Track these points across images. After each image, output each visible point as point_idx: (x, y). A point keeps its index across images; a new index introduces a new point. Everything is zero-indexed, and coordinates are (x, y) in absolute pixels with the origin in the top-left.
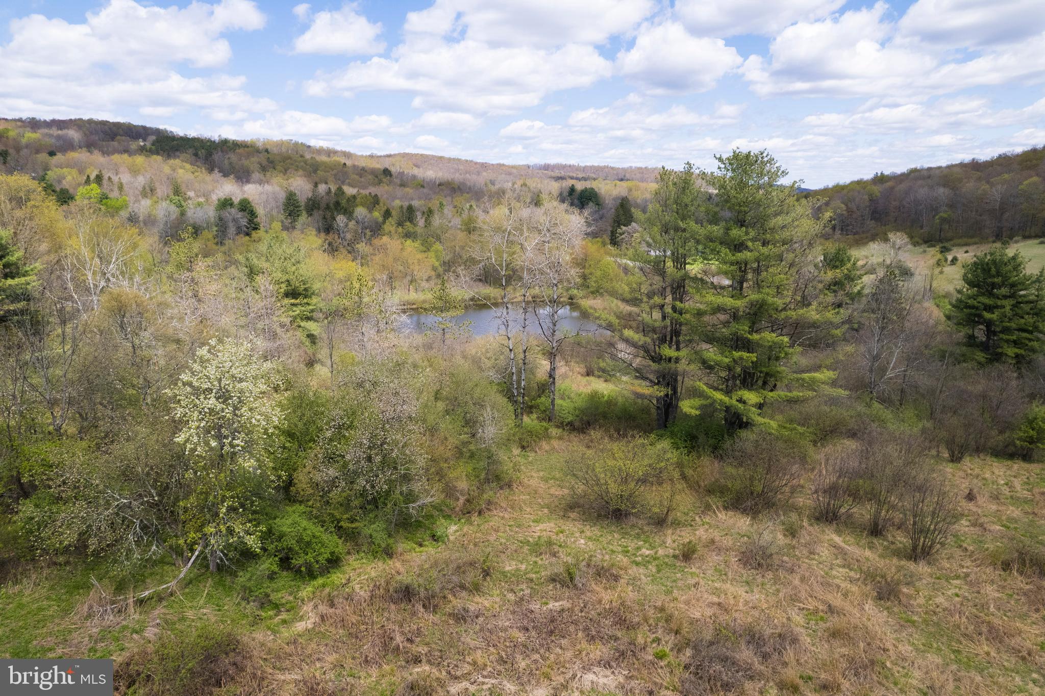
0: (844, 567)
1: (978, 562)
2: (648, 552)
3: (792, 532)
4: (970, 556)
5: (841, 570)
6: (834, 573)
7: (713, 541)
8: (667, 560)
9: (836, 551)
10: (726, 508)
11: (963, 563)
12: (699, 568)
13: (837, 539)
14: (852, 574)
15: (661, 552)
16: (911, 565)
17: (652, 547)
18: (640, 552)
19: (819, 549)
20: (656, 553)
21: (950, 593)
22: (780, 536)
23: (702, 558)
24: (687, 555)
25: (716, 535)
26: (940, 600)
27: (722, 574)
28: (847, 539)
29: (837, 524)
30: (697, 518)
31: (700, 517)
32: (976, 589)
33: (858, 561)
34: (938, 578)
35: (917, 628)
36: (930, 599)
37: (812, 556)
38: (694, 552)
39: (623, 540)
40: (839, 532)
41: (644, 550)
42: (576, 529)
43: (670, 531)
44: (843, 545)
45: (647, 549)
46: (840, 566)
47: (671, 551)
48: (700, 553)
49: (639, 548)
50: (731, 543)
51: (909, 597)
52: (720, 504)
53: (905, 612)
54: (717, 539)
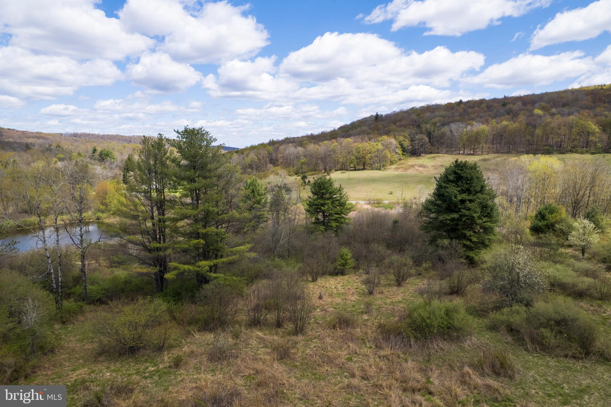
0: (264, 347)
1: (324, 328)
2: (153, 369)
3: (236, 336)
4: (321, 326)
5: (262, 349)
6: (259, 352)
7: (192, 352)
8: (165, 370)
9: (259, 340)
10: (199, 331)
11: (318, 330)
12: (185, 369)
13: (260, 334)
14: (268, 350)
15: (161, 366)
16: (295, 338)
17: (155, 365)
18: (148, 370)
19: (251, 342)
20: (158, 368)
21: (312, 346)
22: (230, 340)
23: (186, 364)
24: (177, 364)
25: (194, 347)
26: (308, 351)
27: (197, 369)
28: (265, 332)
29: (260, 326)
30: (183, 341)
31: (185, 340)
32: (322, 342)
33: (270, 343)
34: (308, 341)
35: (297, 368)
36: (304, 352)
37: (248, 346)
38: (180, 361)
39: (136, 366)
40: (261, 330)
41: (150, 368)
42: (104, 368)
43: (166, 353)
44: (263, 336)
45: (152, 367)
46: (262, 348)
47: (168, 364)
48: (184, 361)
49: (147, 368)
50: (203, 350)
51: (294, 354)
52: (196, 330)
53: (293, 362)
54: (195, 350)
